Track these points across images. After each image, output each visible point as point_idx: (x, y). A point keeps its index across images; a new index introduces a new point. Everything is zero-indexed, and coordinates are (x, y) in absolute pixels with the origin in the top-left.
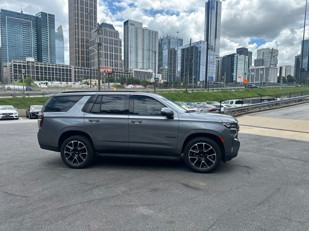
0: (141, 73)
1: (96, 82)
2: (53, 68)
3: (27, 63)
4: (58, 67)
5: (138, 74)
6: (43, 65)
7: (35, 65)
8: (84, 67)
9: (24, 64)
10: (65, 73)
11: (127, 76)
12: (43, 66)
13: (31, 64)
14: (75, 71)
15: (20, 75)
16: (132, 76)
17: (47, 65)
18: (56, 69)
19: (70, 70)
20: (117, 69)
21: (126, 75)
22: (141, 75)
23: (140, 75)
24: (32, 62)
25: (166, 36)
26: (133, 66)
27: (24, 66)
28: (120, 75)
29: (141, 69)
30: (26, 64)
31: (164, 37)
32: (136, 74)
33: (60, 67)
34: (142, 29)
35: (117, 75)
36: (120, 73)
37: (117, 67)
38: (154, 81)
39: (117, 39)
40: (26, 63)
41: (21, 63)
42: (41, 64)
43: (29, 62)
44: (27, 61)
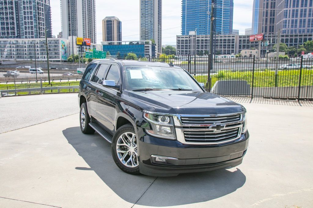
3: (189, 37)
7: (197, 39)
9: (186, 39)
12: (204, 39)
13: (192, 38)
14: (240, 41)
15: (178, 51)
24: (194, 36)
27: (186, 40)
30: (188, 39)
33: (221, 38)
41: (184, 38)
42: (202, 37)
43: (191, 36)
44: (189, 36)
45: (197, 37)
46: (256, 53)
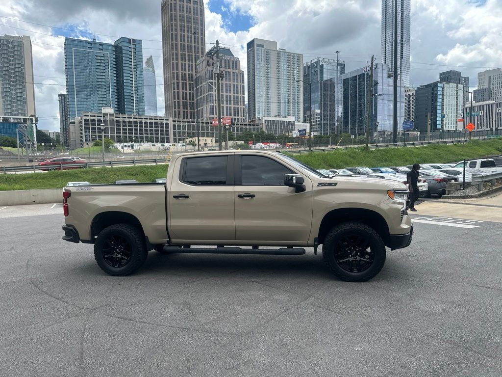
0: (276, 123)
1: (206, 140)
2: (141, 123)
3: (104, 117)
4: (148, 121)
5: (271, 126)
6: (126, 118)
7: (115, 119)
8: (187, 118)
9: (99, 118)
10: (159, 129)
11: (254, 129)
12: (127, 120)
13: (109, 118)
14: (174, 126)
15: (94, 135)
16: (262, 129)
17: (132, 118)
18: (146, 123)
19: (167, 124)
20: (238, 119)
21: (252, 127)
22: (276, 126)
23: (273, 126)
24: (111, 115)
25: (316, 60)
26: (263, 113)
27: (98, 121)
28: (242, 129)
29: (276, 116)
30: (102, 118)
31: (313, 62)
32: (268, 126)
33: (151, 120)
34: (277, 52)
35: (238, 128)
36: (243, 125)
37: (238, 116)
38: (298, 135)
39: (237, 71)
40: (101, 116)
41: (95, 116)
42: (123, 118)
43: (107, 114)
44: (103, 114)
45: (116, 117)
46: (212, 141)
